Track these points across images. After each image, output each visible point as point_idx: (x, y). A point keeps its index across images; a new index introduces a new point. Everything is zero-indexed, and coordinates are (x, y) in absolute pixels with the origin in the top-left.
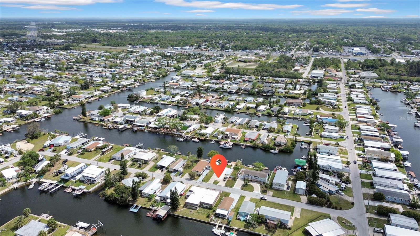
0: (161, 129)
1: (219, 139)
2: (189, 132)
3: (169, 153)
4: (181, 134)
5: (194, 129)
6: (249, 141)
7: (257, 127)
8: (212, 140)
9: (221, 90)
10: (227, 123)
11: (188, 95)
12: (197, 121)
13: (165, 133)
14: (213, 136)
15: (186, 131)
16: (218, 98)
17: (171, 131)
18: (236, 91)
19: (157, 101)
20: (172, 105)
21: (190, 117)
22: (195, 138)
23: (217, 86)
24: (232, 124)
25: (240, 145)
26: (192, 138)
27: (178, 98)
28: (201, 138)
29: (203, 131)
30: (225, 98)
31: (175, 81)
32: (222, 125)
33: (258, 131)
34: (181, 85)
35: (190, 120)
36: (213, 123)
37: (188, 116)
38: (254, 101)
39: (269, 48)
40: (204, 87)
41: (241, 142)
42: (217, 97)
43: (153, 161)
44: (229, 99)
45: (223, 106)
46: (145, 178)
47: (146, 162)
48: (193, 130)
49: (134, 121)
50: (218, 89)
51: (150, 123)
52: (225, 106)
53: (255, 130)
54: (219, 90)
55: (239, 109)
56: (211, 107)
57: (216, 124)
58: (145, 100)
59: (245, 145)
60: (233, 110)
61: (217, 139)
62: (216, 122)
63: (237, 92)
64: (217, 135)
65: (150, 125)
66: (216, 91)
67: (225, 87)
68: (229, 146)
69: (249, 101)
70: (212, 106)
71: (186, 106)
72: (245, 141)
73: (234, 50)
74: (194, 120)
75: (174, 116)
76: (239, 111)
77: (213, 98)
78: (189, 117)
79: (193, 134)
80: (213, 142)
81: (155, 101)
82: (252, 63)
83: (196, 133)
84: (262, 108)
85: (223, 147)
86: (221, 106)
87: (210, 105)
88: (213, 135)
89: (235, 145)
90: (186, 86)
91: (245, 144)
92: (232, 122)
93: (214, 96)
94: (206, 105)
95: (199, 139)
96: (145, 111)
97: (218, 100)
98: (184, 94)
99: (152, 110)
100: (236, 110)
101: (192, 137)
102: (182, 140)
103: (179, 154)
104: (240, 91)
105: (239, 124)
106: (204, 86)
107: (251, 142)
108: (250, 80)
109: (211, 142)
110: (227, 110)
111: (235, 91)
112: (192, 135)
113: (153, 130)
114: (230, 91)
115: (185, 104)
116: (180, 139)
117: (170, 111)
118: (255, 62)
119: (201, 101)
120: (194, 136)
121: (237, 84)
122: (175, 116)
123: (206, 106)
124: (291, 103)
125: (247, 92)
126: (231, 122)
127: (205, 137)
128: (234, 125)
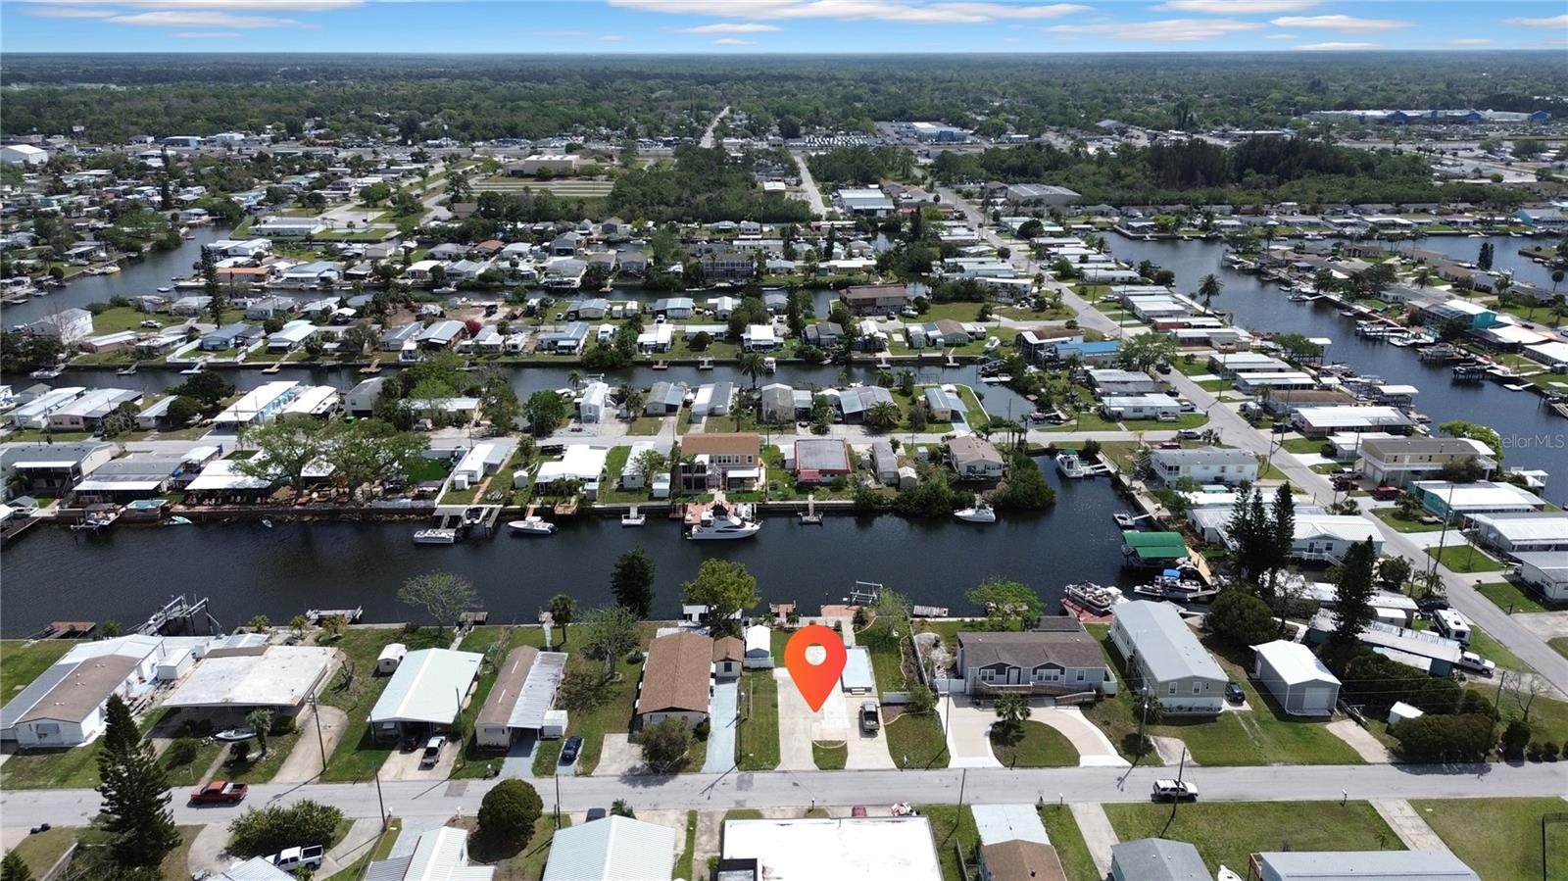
0: (283, 493)
1: (662, 499)
2: (468, 487)
3: (410, 630)
4: (421, 504)
5: (490, 468)
6: (822, 484)
7: (804, 415)
8: (627, 511)
9: (509, 283)
10: (646, 414)
11: (349, 312)
12: (477, 425)
13: (314, 513)
14: (617, 490)
15: (447, 483)
16: (518, 313)
17: (352, 494)
18: (582, 281)
19: (182, 357)
20: (281, 367)
21: (431, 411)
22: (521, 515)
23: (480, 268)
24: (673, 420)
25: (790, 512)
26: (505, 516)
27: (297, 331)
28: (559, 510)
29: (549, 471)
30: (551, 314)
31: (240, 260)
32: (624, 427)
33: (821, 430)
34: (286, 275)
35: (430, 426)
36: (572, 425)
37: (419, 405)
38: (697, 313)
39: (604, 131)
40: (413, 274)
41: (786, 497)
42: (507, 310)
43: (324, 699)
44: (577, 312)
45: (573, 343)
46: (328, 843)
47: (279, 723)
48: (485, 475)
49: (77, 470)
50: (493, 280)
51: (194, 469)
52: (582, 343)
53: (804, 433)
54: (497, 283)
55: (658, 349)
56: (508, 353)
57: (587, 427)
58: (99, 360)
59: (818, 509)
60: (628, 355)
61: (651, 498)
62: (590, 420)
63: (592, 285)
64: (639, 483)
65: (199, 483)
66: (485, 286)
67: (524, 267)
68: (742, 525)
69: (676, 313)
70: (515, 346)
71: (369, 366)
72: (805, 488)
73: (462, 140)
74: (460, 420)
75: (326, 414)
76: (661, 358)
77: (489, 314)
78: (419, 413)
79: (498, 495)
80: (635, 519)
81: (169, 359)
82: (572, 181)
83: (513, 487)
84: (759, 333)
85: (709, 534)
86: (560, 343)
87: (497, 346)
88: (615, 485)
89: (762, 513)
90: (315, 275)
91: (811, 500)
92: (671, 409)
93: (492, 307)
94: (478, 346)
95: (545, 514)
96: (128, 407)
97: (519, 321)
98: (326, 311)
99: (173, 398)
100: (648, 355)
101: (502, 513)
102: (447, 534)
103: (476, 623)
104: (606, 278)
105: (712, 413)
106: (409, 269)
107: (837, 487)
108: (614, 237)
109: (625, 522)
110: (601, 358)
111: (578, 281)
112: (496, 501)
113: (227, 507)
114: (559, 283)
115: (353, 354)
116: (430, 533)
117: (292, 397)
118: (589, 174)
119: (443, 332)
120: (509, 502)
121: (568, 252)
122: (333, 415)
123: (481, 350)
124: (864, 306)
125: (638, 283)
126: (664, 411)
127: (573, 499)
128: (690, 422)
